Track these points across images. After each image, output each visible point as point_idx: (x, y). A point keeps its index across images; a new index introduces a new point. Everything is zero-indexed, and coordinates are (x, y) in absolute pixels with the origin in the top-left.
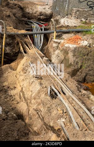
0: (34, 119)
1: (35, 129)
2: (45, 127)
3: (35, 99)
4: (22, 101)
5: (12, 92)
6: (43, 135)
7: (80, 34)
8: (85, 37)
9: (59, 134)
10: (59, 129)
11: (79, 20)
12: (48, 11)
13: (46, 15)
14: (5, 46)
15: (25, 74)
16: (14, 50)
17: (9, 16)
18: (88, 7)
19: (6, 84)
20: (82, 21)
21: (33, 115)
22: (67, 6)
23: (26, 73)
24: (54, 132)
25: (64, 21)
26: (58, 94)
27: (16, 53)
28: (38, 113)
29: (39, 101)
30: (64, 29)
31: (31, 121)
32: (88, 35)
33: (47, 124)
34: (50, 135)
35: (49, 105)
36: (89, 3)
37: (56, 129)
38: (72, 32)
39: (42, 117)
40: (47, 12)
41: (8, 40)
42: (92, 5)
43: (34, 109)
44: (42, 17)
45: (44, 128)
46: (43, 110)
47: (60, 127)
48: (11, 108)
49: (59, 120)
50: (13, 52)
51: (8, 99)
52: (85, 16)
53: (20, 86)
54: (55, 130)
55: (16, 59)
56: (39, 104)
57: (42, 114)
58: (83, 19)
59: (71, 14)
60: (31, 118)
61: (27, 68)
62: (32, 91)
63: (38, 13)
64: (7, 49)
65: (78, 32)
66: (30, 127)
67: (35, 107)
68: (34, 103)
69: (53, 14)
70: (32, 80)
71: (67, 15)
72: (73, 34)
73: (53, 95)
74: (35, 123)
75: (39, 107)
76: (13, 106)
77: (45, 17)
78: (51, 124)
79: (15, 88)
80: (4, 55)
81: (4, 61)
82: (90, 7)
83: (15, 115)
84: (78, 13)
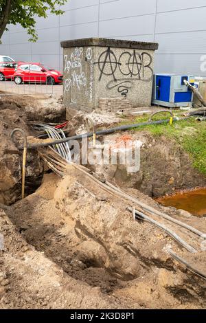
0: (122, 258)
1: (128, 270)
2: (143, 264)
3: (114, 229)
4: (85, 239)
5: (63, 231)
6: (143, 276)
7: (126, 132)
8: (135, 135)
9: (169, 267)
10: (169, 259)
11: (114, 114)
12: (58, 107)
13: (56, 113)
14: (26, 167)
15: (76, 201)
16: (37, 170)
17: (19, 120)
18: (120, 93)
19: (46, 221)
20: (117, 114)
21: (120, 252)
22: (91, 97)
23: (76, 198)
24: (160, 266)
25: (94, 117)
26: (143, 215)
27: (41, 174)
28: (126, 248)
29: (123, 230)
30: (104, 129)
31: (117, 261)
32: (138, 133)
33: (148, 258)
34: (155, 272)
35: (141, 233)
36: (121, 89)
37: (164, 259)
38: (117, 131)
39: (136, 251)
40: (56, 108)
41: (28, 156)
42: (124, 91)
43: (117, 243)
44: (50, 116)
45: (142, 266)
46: (135, 240)
47: (170, 256)
48: (72, 253)
49: (164, 248)
50: (36, 173)
51: (63, 241)
52: (120, 107)
53: (73, 219)
54: (162, 262)
55: (41, 184)
56: (125, 234)
57: (135, 246)
58: (118, 112)
59: (99, 107)
60: (116, 258)
61: (77, 191)
62: (103, 221)
63: (44, 111)
64: (28, 170)
65: (124, 130)
66: (118, 272)
67: (119, 240)
68: (115, 236)
69: (67, 110)
70: (99, 205)
71: (94, 108)
72: (118, 134)
73: (139, 218)
74: (124, 262)
75: (127, 237)
76: (74, 250)
77: (56, 116)
78: (155, 256)
79: (62, 224)
80: (25, 180)
81: (25, 190)
82: (122, 94)
83: (80, 262)
84: (109, 104)
